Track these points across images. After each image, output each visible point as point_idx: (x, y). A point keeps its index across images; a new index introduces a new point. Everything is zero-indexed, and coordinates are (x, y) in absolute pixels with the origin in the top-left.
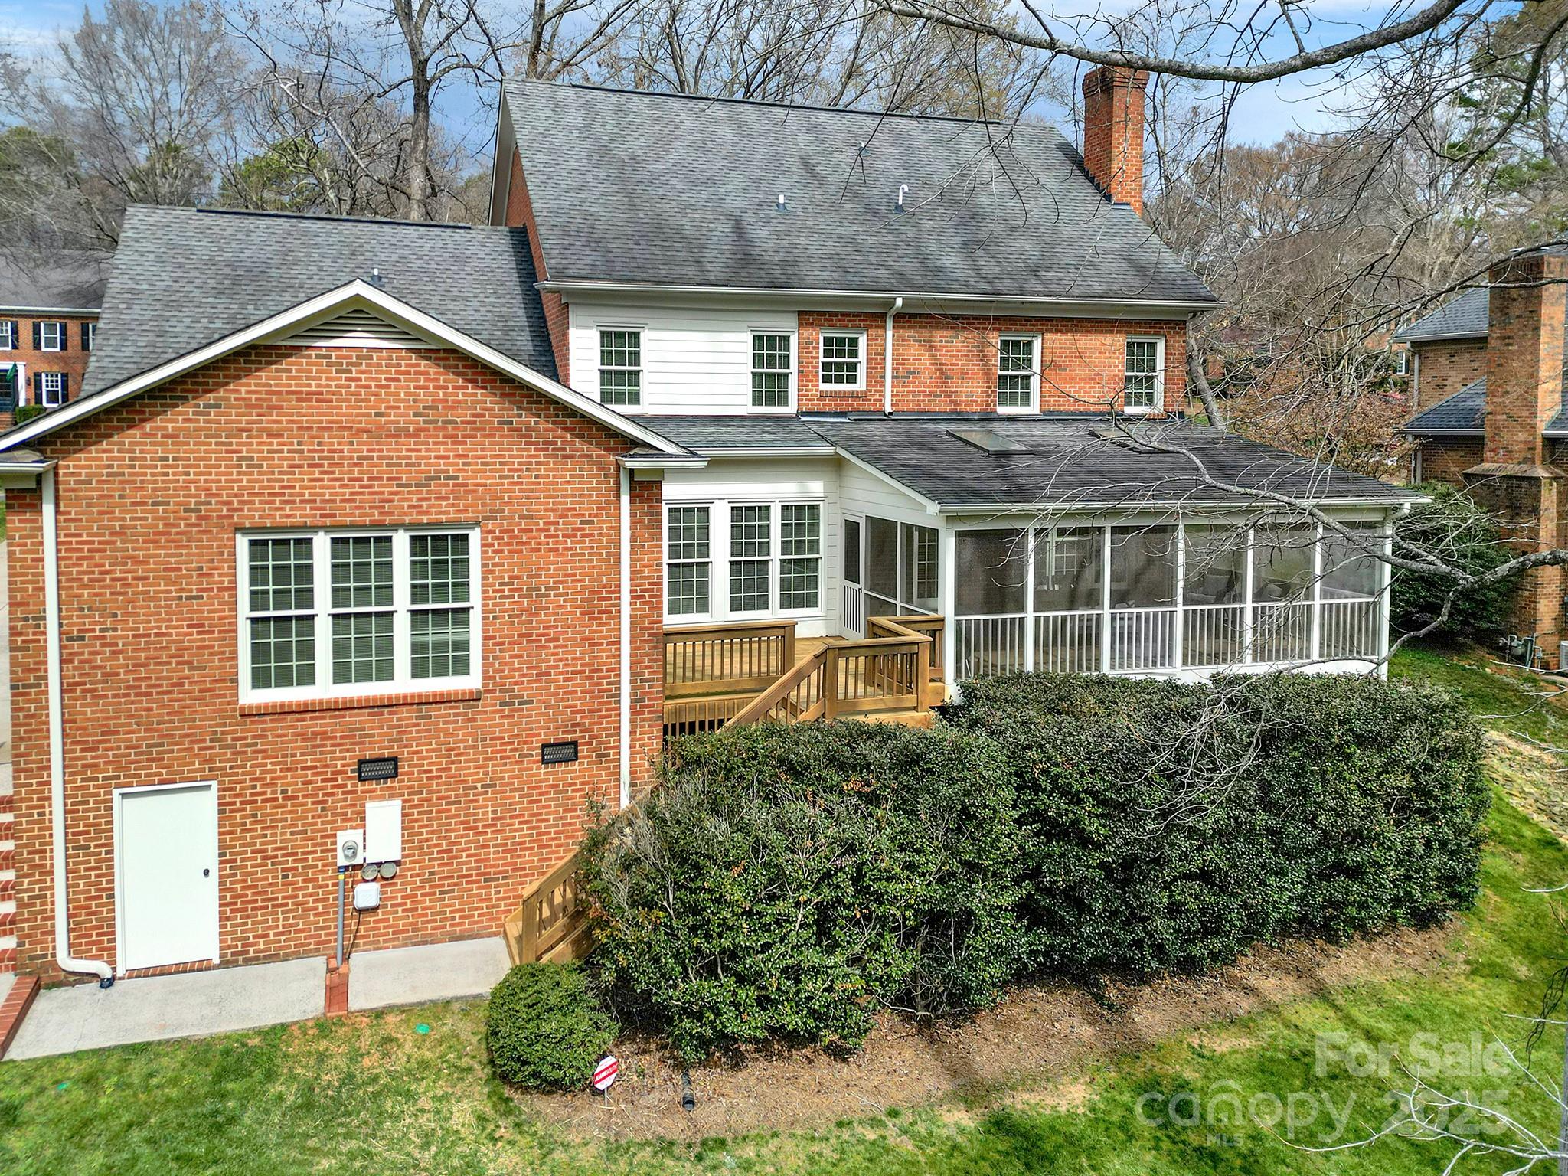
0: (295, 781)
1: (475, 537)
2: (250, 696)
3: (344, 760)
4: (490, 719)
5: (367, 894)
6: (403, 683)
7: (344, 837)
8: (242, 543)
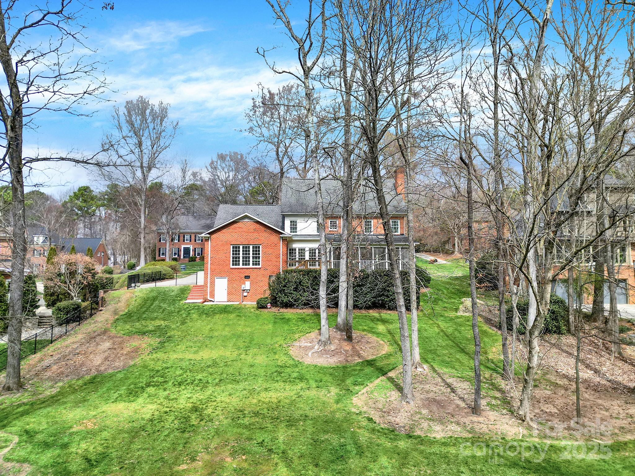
0: (237, 278)
1: (261, 246)
2: (231, 267)
3: (243, 276)
4: (262, 271)
5: (245, 294)
6: (251, 266)
7: (243, 286)
8: (232, 246)
